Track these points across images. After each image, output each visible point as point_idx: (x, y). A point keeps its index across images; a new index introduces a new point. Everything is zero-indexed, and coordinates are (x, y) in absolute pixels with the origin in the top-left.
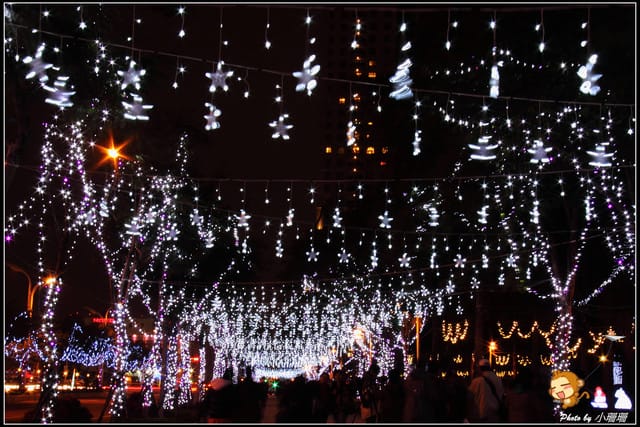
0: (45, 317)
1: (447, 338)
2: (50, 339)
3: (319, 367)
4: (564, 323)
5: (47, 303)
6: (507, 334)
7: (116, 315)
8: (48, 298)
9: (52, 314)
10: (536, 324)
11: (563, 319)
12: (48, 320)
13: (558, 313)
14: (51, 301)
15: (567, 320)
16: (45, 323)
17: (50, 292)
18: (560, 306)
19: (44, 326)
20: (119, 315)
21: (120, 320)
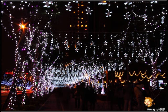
0: (22, 71)
1: (116, 76)
2: (24, 78)
3: (71, 85)
4: (154, 71)
5: (22, 68)
6: (132, 74)
7: (33, 71)
8: (23, 66)
9: (24, 71)
10: (140, 72)
11: (154, 70)
12: (23, 72)
13: (153, 69)
14: (24, 67)
15: (155, 70)
16: (22, 73)
17: (23, 65)
18: (153, 67)
19: (22, 74)
20: (34, 71)
21: (34, 72)
